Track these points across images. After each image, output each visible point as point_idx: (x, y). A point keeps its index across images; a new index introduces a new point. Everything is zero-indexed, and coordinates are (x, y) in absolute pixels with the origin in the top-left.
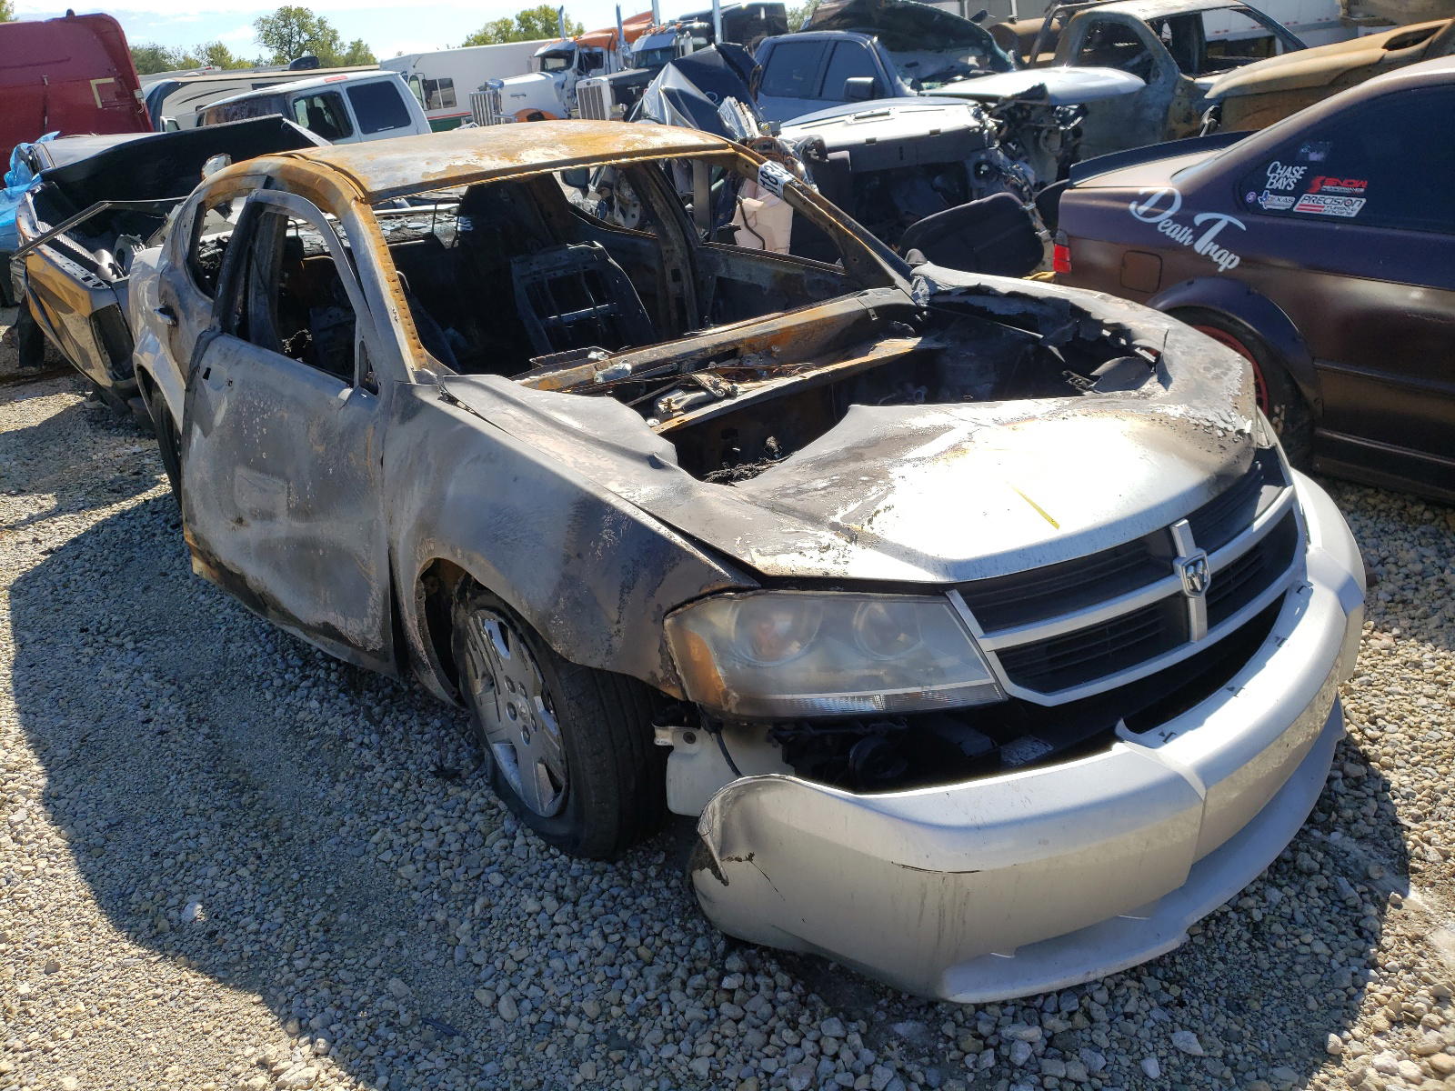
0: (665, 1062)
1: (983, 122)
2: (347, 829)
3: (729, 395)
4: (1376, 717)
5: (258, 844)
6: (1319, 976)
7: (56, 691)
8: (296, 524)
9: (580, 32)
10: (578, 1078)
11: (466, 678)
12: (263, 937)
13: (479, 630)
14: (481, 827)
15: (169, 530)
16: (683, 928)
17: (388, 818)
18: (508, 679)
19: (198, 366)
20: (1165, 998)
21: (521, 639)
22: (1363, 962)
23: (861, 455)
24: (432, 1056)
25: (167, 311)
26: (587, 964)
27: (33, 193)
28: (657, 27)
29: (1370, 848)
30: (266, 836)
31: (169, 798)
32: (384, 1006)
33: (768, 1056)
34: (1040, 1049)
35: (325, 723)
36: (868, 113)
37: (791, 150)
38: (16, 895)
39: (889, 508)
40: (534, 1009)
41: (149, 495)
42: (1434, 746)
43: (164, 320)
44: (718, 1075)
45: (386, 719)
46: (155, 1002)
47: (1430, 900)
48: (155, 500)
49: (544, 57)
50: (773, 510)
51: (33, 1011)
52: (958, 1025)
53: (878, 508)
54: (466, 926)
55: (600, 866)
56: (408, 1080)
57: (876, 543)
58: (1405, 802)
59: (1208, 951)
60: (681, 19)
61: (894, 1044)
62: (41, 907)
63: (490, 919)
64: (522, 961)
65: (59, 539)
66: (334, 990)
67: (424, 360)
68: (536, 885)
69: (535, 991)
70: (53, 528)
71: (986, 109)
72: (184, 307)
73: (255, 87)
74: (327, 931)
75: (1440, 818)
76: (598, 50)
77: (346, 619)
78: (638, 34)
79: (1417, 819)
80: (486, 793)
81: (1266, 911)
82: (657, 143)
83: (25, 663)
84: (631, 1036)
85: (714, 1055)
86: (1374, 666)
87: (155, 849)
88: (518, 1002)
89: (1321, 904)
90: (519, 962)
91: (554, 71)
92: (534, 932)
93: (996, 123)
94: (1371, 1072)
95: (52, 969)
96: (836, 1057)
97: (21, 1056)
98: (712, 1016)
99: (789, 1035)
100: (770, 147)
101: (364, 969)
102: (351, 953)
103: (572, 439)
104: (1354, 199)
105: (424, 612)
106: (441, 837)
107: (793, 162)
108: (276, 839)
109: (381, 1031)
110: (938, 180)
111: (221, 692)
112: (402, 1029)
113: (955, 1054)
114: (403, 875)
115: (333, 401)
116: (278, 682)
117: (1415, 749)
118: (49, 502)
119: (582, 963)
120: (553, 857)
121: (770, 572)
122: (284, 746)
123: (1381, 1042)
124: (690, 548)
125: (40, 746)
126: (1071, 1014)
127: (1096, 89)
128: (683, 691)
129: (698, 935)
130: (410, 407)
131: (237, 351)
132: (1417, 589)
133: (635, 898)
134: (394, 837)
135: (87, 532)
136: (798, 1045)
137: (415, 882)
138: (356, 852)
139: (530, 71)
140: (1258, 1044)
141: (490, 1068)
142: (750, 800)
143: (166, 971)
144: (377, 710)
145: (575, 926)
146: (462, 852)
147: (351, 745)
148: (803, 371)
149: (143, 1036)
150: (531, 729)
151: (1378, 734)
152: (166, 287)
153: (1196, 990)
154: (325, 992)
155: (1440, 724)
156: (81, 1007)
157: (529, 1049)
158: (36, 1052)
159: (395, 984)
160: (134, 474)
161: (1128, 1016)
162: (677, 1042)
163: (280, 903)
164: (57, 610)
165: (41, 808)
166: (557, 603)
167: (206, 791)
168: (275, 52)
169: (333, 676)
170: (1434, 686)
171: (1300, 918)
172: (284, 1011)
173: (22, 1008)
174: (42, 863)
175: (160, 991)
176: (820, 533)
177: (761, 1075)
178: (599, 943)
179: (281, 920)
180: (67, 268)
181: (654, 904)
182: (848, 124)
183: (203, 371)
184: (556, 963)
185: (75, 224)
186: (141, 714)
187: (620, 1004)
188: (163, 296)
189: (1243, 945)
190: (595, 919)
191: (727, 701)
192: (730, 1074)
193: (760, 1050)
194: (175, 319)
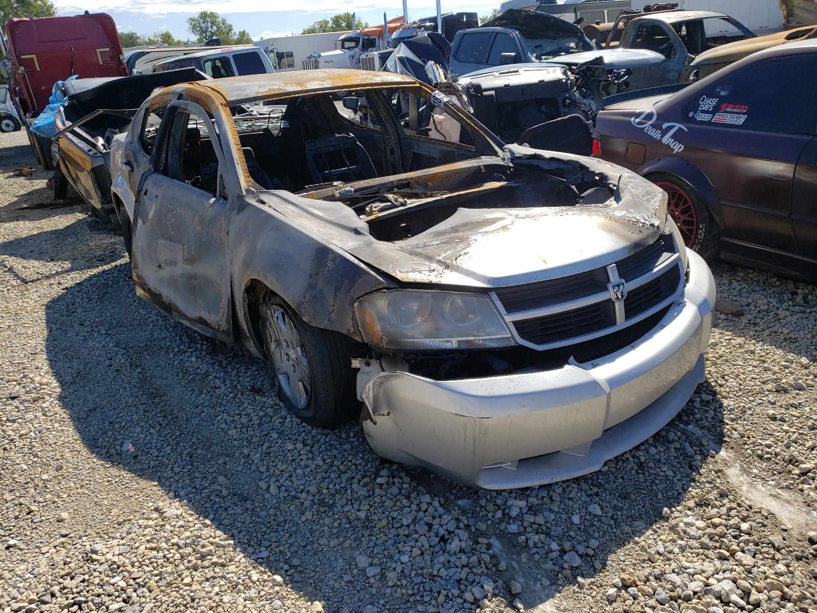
0: (345, 513)
1: (567, 76)
2: (205, 414)
3: (402, 205)
4: (725, 375)
5: (161, 419)
6: (666, 485)
7: (66, 351)
8: (187, 267)
9: (366, 27)
10: (304, 518)
11: (267, 343)
12: (161, 458)
13: (272, 316)
14: (271, 414)
15: (127, 279)
16: (362, 458)
17: (225, 409)
18: (286, 341)
19: (142, 189)
20: (590, 492)
21: (291, 318)
22: (689, 479)
23: (458, 230)
24: (235, 508)
25: (128, 163)
26: (314, 472)
27: (63, 106)
28: (406, 25)
29: (705, 432)
30: (165, 416)
31: (119, 399)
32: (215, 488)
33: (394, 511)
34: (524, 511)
35: (199, 368)
36: (507, 71)
37: (460, 89)
38: (43, 438)
39: (466, 253)
40: (286, 490)
41: (118, 262)
42: (750, 388)
43: (126, 168)
44: (370, 518)
45: (229, 366)
46: (108, 483)
47: (730, 455)
48: (121, 265)
49: (344, 41)
50: (411, 254)
51: (49, 486)
52: (487, 501)
53: (461, 253)
54: (258, 455)
55: (326, 431)
56: (223, 517)
57: (458, 269)
58: (729, 413)
59: (616, 474)
60: (420, 21)
61: (456, 509)
62: (55, 443)
63: (270, 452)
64: (283, 471)
65: (71, 283)
66: (192, 481)
67: (251, 184)
68: (294, 438)
69: (288, 483)
70: (68, 277)
71: (571, 70)
72: (136, 161)
73: (185, 54)
74: (191, 457)
75: (744, 420)
76: (373, 37)
77: (210, 315)
78: (396, 28)
79: (732, 420)
80: (274, 399)
81: (647, 457)
82: (378, 80)
83: (51, 338)
84: (331, 502)
85: (369, 510)
86: (731, 353)
87: (111, 420)
88: (279, 488)
89: (675, 455)
90: (282, 471)
91: (349, 48)
92: (291, 458)
93: (575, 77)
94: (681, 525)
95: (59, 468)
96: (426, 511)
97: (41, 505)
98: (371, 494)
99: (405, 502)
100: (450, 88)
101: (207, 473)
102: (202, 466)
103: (319, 221)
104: (741, 116)
105: (247, 309)
106: (250, 418)
107: (461, 95)
108: (170, 417)
109: (213, 497)
110: (543, 108)
111: (148, 354)
112: (223, 498)
113: (484, 513)
114: (230, 434)
115: (206, 205)
116: (176, 350)
117: (740, 390)
118: (67, 265)
119: (311, 471)
120: (304, 427)
121: (404, 280)
122: (177, 378)
123: (689, 513)
124: (368, 270)
125: (58, 375)
126: (543, 497)
127: (636, 60)
128: (362, 337)
129: (369, 462)
130: (243, 206)
131: (161, 181)
132: (763, 318)
133: (342, 445)
134: (228, 417)
135: (85, 279)
136: (410, 507)
137: (235, 437)
138: (208, 424)
139: (335, 49)
140: (630, 512)
141: (263, 514)
142: (387, 384)
143: (114, 471)
144: (224, 362)
145: (310, 456)
146: (260, 424)
147: (210, 378)
148: (441, 195)
149: (101, 497)
150: (296, 365)
151: (724, 382)
152: (128, 151)
153: (605, 490)
154: (188, 482)
155: (755, 379)
156: (72, 485)
157: (282, 507)
158: (49, 502)
159: (221, 479)
160: (111, 252)
161: (571, 499)
162: (352, 504)
163: (170, 444)
164: (68, 315)
165: (57, 402)
166: (305, 297)
167: (137, 396)
168: (198, 37)
169: (204, 347)
170: (758, 362)
171: (663, 460)
172: (168, 488)
173: (44, 485)
174: (57, 425)
175: (110, 479)
176: (432, 265)
177: (390, 518)
178: (321, 463)
179: (169, 451)
180: (80, 145)
181: (350, 448)
182: (495, 77)
183: (144, 191)
184: (299, 471)
185: (84, 121)
186: (108, 362)
187: (328, 489)
188: (127, 156)
189: (633, 472)
190: (320, 453)
191: (381, 342)
192: (375, 517)
193: (391, 508)
194: (132, 167)
